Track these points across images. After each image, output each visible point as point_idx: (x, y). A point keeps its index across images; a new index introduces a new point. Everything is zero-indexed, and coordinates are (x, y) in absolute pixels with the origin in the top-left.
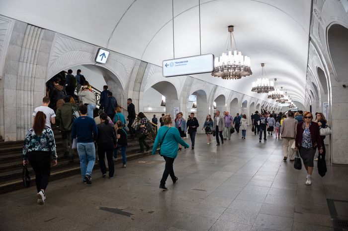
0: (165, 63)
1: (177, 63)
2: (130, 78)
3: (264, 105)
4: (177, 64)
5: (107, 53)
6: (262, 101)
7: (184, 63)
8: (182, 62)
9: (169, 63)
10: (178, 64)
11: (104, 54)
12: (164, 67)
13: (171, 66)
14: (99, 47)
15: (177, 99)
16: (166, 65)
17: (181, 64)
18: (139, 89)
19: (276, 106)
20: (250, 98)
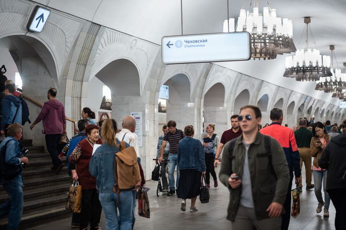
0: (166, 41)
1: (189, 42)
2: (71, 55)
3: (303, 105)
4: (188, 44)
5: (46, 13)
6: (299, 96)
7: (200, 44)
8: (196, 41)
9: (173, 40)
10: (191, 44)
11: (42, 16)
12: (165, 46)
13: (177, 46)
14: (36, 4)
15: (139, 95)
16: (168, 45)
17: (195, 44)
18: (81, 76)
19: (332, 105)
20: (274, 88)
